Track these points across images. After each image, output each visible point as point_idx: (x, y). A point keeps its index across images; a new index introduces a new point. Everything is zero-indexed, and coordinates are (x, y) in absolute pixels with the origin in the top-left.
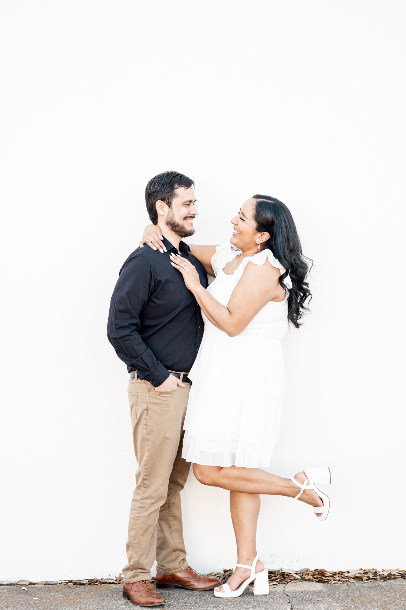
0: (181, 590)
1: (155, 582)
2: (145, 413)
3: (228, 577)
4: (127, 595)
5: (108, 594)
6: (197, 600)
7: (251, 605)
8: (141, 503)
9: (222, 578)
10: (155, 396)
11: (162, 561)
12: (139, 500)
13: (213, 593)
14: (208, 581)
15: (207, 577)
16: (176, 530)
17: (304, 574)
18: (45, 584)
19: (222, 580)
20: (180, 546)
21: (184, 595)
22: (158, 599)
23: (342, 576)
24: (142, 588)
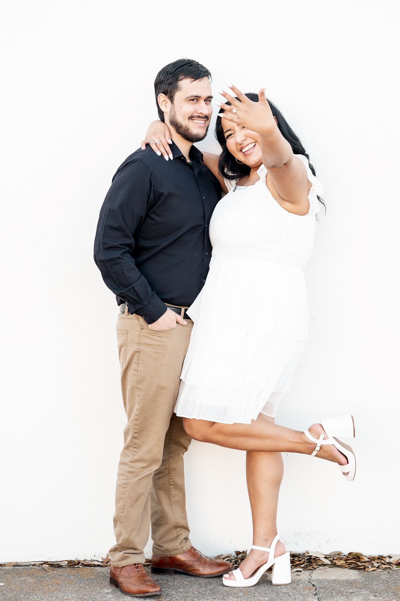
0: (183, 576)
1: (150, 565)
2: (136, 356)
3: (241, 561)
4: (114, 582)
5: (92, 580)
6: (202, 590)
7: (268, 597)
8: (130, 467)
9: (234, 562)
10: (149, 336)
11: (159, 540)
12: (128, 463)
13: (222, 581)
14: (215, 565)
15: (215, 560)
16: (178, 502)
17: (335, 558)
18: (14, 566)
19: (233, 564)
20: (181, 522)
21: (186, 583)
22: (153, 587)
23: (382, 561)
24: (134, 574)
